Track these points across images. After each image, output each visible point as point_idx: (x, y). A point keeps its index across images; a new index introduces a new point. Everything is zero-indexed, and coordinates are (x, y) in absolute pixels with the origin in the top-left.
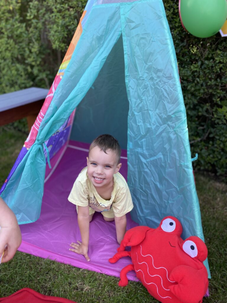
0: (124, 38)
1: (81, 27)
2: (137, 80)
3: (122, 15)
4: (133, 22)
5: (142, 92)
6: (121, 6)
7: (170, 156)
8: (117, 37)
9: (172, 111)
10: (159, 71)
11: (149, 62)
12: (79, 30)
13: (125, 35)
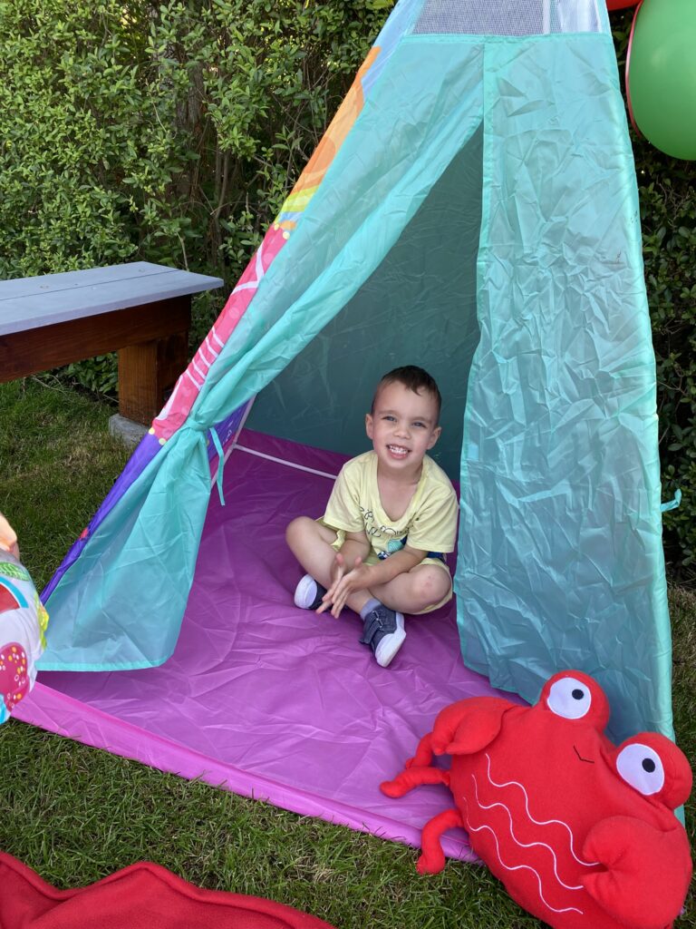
0: (488, 139)
1: (359, 92)
2: (514, 263)
3: (488, 70)
4: (518, 94)
5: (526, 299)
6: (487, 45)
7: (594, 491)
8: (467, 133)
9: (614, 360)
10: (585, 242)
11: (556, 216)
12: (354, 103)
13: (492, 130)
